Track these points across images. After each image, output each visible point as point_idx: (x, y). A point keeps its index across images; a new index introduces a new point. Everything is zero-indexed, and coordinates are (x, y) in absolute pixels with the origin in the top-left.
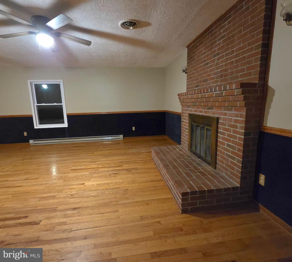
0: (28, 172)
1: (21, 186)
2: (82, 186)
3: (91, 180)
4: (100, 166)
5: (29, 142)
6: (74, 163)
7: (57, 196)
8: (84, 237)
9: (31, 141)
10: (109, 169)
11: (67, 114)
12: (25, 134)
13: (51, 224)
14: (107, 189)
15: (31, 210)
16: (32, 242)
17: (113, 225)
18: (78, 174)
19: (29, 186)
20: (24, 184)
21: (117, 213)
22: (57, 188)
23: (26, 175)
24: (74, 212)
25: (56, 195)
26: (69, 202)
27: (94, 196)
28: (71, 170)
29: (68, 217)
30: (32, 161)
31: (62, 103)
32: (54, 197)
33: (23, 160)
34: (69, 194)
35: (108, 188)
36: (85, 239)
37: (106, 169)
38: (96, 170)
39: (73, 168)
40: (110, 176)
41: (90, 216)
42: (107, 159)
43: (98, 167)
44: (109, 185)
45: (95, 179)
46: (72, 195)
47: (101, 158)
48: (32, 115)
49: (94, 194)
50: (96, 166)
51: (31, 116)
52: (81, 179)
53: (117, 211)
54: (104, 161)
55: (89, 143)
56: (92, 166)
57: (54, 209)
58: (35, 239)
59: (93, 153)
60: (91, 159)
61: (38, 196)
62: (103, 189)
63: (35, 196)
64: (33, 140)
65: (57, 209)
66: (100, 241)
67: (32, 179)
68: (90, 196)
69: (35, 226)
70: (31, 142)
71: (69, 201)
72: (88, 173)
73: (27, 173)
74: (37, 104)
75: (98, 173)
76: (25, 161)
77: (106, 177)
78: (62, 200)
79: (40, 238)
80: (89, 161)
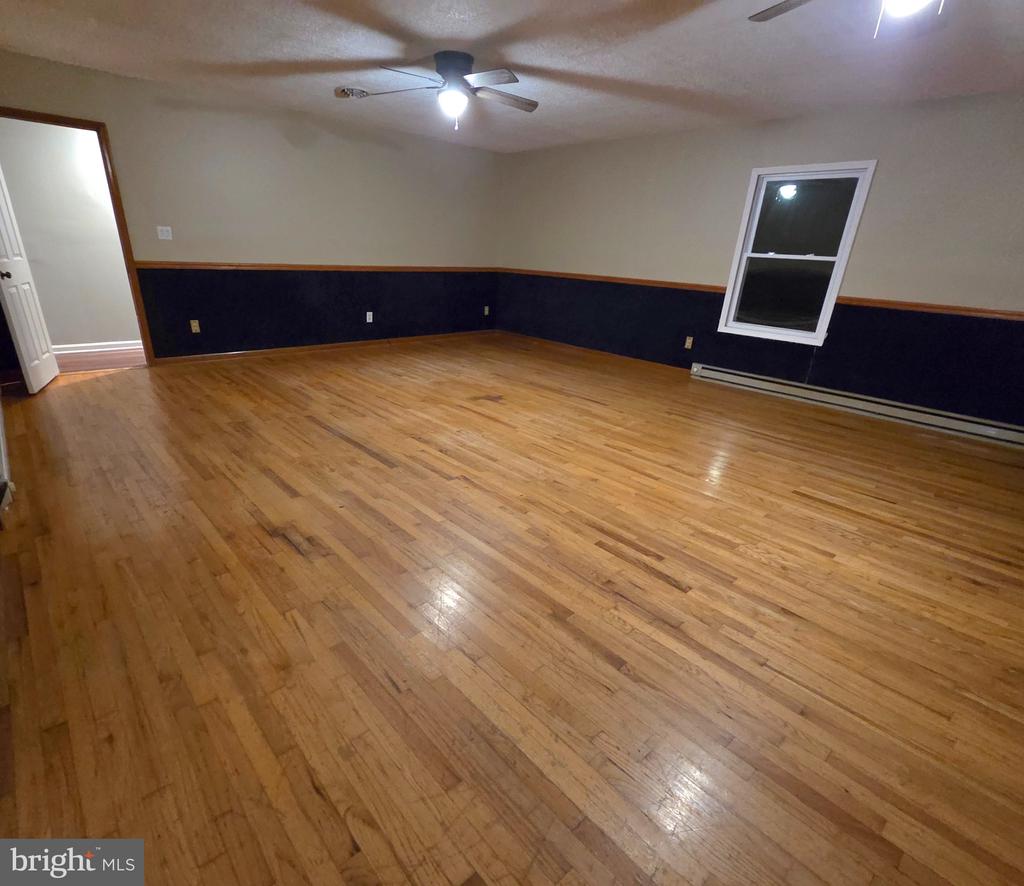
0: (676, 451)
1: (657, 479)
2: (823, 559)
3: (860, 555)
4: (910, 525)
5: (690, 367)
6: (811, 473)
7: (742, 549)
8: (801, 707)
9: (696, 368)
10: (947, 552)
11: (838, 298)
12: (689, 343)
13: (713, 610)
14: (922, 619)
15: (672, 548)
16: (666, 623)
17: (917, 748)
18: (818, 515)
19: (675, 486)
20: (664, 478)
21: (945, 721)
22: (744, 527)
23: (670, 454)
24: (783, 619)
25: (738, 545)
26: (772, 584)
27: (860, 612)
28: (795, 492)
29: (760, 622)
30: (689, 425)
31: (835, 255)
32: (731, 546)
33: (670, 414)
34: (778, 563)
35: (927, 619)
36: (802, 713)
37: (938, 548)
38: (891, 533)
39: (803, 489)
40: (950, 579)
41: (833, 664)
42: (949, 512)
43: (898, 523)
44: (932, 609)
45: (876, 558)
46: (784, 568)
47: (919, 497)
48: (725, 289)
49: (864, 608)
50: (893, 516)
51: (720, 291)
52: (824, 537)
53: (949, 718)
54: (932, 511)
55: (879, 422)
56: (876, 511)
57: (728, 578)
58: (673, 623)
59: (889, 467)
60: (877, 487)
61: (693, 522)
62: (903, 610)
63: (685, 519)
64: (701, 366)
65: (736, 583)
66: (852, 756)
67: (683, 472)
68: (845, 605)
69: (677, 592)
70: (695, 370)
71: (772, 580)
72: (853, 528)
73: (673, 451)
74: (753, 252)
75: (896, 547)
76: (672, 417)
77: (928, 573)
78: (751, 565)
79: (683, 627)
80: (861, 489)
